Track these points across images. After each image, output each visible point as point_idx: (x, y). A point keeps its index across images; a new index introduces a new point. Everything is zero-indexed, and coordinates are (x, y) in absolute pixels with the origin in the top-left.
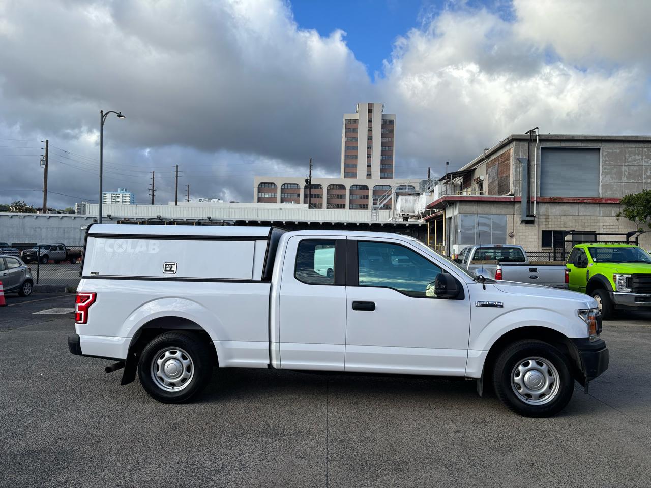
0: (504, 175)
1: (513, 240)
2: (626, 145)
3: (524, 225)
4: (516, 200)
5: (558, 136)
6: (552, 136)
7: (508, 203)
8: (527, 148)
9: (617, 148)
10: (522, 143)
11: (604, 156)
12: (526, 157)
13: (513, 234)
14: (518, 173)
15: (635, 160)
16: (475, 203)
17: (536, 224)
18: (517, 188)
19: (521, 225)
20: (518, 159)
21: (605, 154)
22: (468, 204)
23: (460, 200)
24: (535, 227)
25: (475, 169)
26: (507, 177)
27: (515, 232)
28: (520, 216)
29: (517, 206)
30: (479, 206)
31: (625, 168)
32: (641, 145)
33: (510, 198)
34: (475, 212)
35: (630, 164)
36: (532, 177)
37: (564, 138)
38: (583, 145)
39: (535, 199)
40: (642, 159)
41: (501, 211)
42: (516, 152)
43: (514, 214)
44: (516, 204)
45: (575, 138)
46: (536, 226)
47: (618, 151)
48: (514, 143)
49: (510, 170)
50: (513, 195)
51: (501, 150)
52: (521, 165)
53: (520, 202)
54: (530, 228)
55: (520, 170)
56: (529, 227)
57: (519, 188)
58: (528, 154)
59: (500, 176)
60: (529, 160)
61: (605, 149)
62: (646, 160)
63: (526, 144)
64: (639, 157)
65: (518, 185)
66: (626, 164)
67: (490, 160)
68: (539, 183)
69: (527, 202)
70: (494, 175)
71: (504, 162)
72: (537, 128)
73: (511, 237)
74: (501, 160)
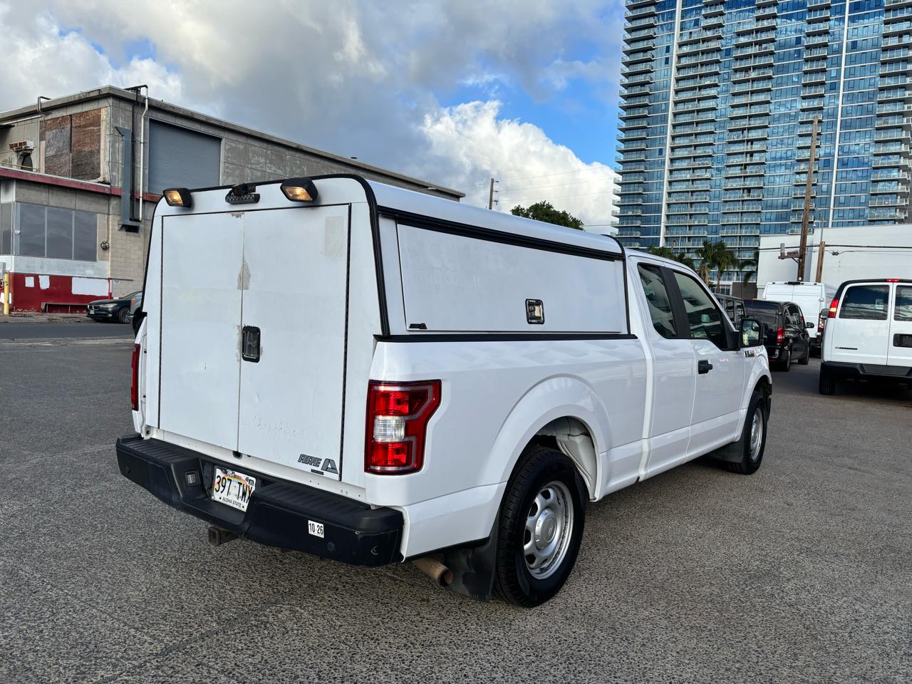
0: (87, 149)
1: (107, 254)
2: (250, 141)
3: (124, 233)
4: (113, 193)
5: (173, 107)
6: (167, 105)
7: (100, 196)
8: (130, 114)
9: (240, 143)
10: (122, 105)
11: (227, 151)
12: (128, 127)
13: (107, 244)
14: (117, 151)
15: (258, 163)
16: (44, 187)
17: (141, 234)
18: (114, 174)
19: (120, 232)
20: (116, 127)
21: (227, 147)
22: (33, 187)
23: (19, 177)
24: (140, 236)
25: (9, 127)
26: (92, 152)
27: (110, 241)
28: (118, 218)
29: (114, 202)
30: (52, 194)
31: (249, 171)
32: (265, 145)
33: (104, 188)
34: (45, 203)
35: (254, 166)
36: (138, 160)
37: (181, 113)
38: (203, 129)
39: (141, 195)
40: (266, 163)
41: (87, 206)
42: (114, 117)
43: (109, 214)
44: (112, 199)
45: (195, 117)
46: (142, 236)
47: (242, 147)
48: (111, 101)
49: (99, 142)
50: (109, 184)
51: (80, 106)
52: (120, 138)
53: (119, 197)
54: (132, 238)
55: (120, 145)
56: (132, 236)
57: (118, 175)
58: (131, 124)
59: (74, 149)
60: (133, 134)
61: (227, 142)
62: (269, 165)
63: (129, 108)
64: (262, 160)
65: (116, 169)
66: (250, 166)
67: (50, 117)
68: (147, 171)
69: (131, 198)
70: (62, 143)
71: (85, 126)
72: (146, 86)
73: (104, 249)
74: (76, 122)
